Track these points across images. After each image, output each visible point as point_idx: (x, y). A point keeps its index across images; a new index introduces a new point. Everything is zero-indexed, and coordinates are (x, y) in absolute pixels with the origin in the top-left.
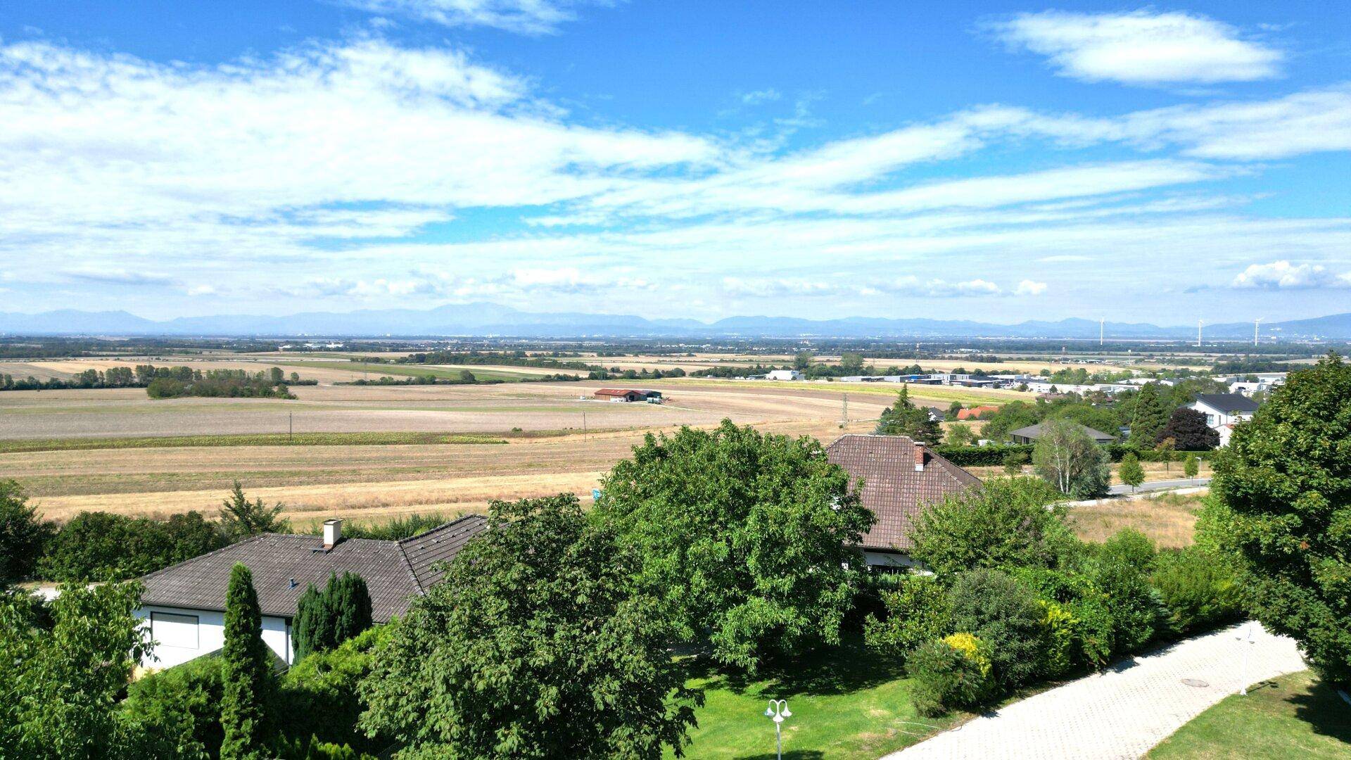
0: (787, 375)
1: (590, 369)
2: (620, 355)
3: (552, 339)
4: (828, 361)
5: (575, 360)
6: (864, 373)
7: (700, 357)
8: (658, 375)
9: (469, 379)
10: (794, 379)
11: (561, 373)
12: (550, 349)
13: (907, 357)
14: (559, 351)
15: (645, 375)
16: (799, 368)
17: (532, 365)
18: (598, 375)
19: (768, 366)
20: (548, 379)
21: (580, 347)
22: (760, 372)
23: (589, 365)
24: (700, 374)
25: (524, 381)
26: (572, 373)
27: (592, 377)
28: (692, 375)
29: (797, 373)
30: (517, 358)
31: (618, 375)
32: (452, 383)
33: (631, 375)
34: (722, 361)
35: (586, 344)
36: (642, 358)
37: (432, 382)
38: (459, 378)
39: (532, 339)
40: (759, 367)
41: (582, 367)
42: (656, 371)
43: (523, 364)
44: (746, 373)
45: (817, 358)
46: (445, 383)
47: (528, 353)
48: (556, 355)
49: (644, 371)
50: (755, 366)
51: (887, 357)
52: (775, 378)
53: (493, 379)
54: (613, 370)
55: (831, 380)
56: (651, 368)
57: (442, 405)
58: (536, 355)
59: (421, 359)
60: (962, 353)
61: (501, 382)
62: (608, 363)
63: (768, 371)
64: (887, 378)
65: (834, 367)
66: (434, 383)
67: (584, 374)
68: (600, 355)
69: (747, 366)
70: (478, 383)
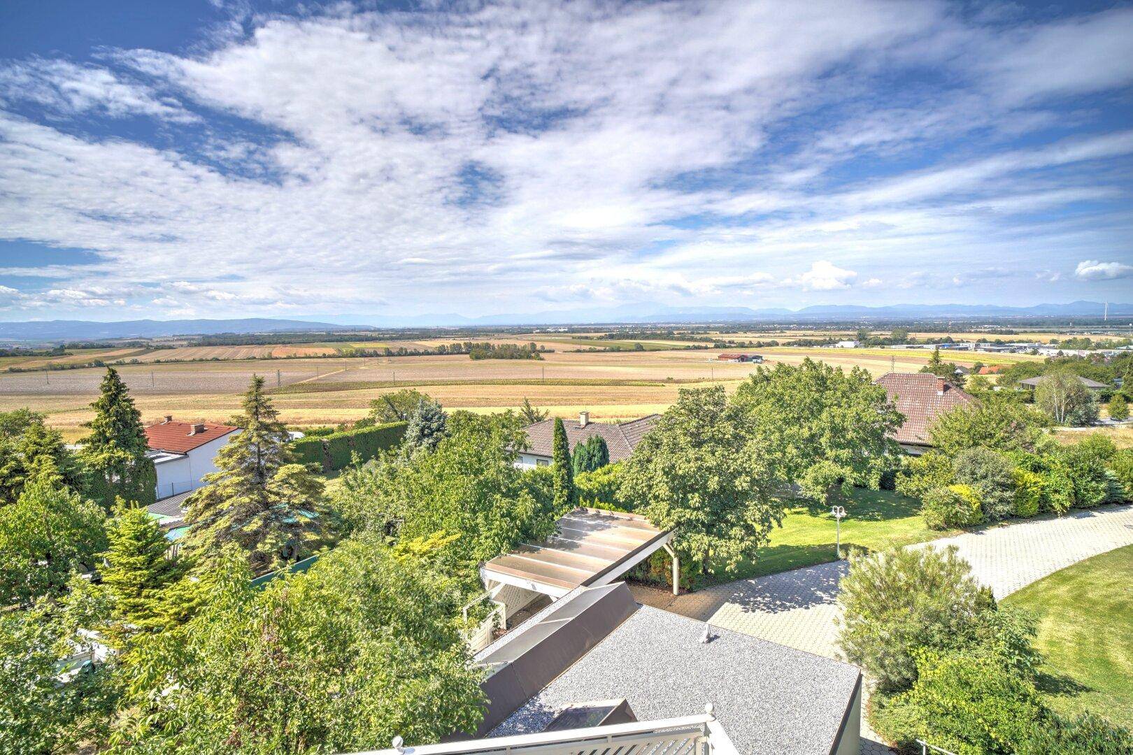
0: (851, 344)
1: (714, 341)
2: (734, 333)
3: (690, 323)
4: (881, 335)
5: (705, 336)
6: (908, 343)
7: (788, 333)
8: (760, 345)
9: (640, 348)
10: (856, 347)
11: (697, 344)
12: (689, 329)
13: (942, 331)
14: (695, 330)
15: (751, 345)
16: (860, 340)
17: (678, 339)
18: (719, 345)
19: (837, 339)
20: (688, 348)
21: (709, 328)
22: (831, 342)
23: (714, 339)
24: (789, 344)
25: (673, 349)
26: (703, 344)
27: (716, 347)
28: (784, 345)
29: (858, 343)
30: (669, 336)
31: (733, 345)
32: (630, 351)
33: (742, 345)
34: (804, 335)
35: (712, 326)
36: (749, 334)
37: (619, 350)
38: (634, 348)
39: (677, 323)
40: (830, 339)
41: (710, 340)
42: (759, 342)
43: (672, 339)
44: (821, 344)
45: (873, 333)
46: (626, 351)
47: (675, 332)
48: (693, 333)
49: (751, 342)
50: (828, 339)
51: (926, 331)
52: (842, 347)
53: (653, 348)
54: (730, 342)
55: (883, 348)
56: (755, 341)
57: (625, 363)
58: (680, 334)
59: (612, 337)
60: (985, 328)
61: (659, 350)
62: (727, 338)
63: (836, 342)
64: (925, 346)
65: (886, 339)
66: (620, 351)
67: (711, 345)
68: (721, 333)
69: (822, 339)
70: (645, 351)
